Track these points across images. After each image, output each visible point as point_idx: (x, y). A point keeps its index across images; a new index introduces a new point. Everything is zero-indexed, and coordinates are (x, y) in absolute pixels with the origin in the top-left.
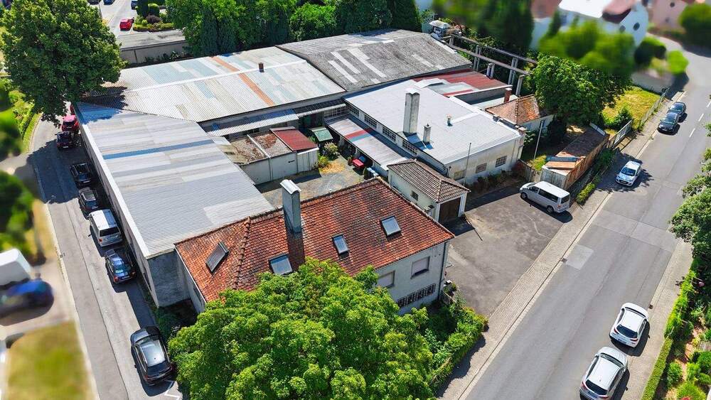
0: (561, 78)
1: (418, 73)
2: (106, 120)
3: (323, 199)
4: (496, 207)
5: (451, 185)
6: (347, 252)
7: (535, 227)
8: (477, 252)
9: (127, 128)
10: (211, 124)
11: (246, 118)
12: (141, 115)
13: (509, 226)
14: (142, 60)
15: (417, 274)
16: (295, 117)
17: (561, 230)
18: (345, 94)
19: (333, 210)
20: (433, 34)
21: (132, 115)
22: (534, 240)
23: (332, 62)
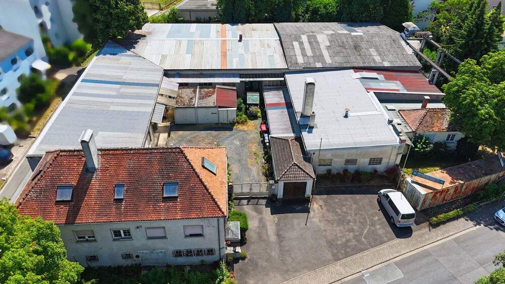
0: (465, 99)
1: (361, 65)
2: (112, 56)
3: (125, 152)
4: (346, 200)
5: (301, 169)
6: (122, 200)
7: (366, 231)
8: (291, 234)
9: (121, 64)
10: (175, 73)
11: (202, 74)
12: (137, 56)
13: (342, 221)
14: (193, 19)
15: (191, 235)
16: (237, 80)
17: (390, 243)
18: (287, 71)
19: (128, 163)
20: (402, 34)
21: (133, 56)
22: (354, 243)
23: (296, 44)
